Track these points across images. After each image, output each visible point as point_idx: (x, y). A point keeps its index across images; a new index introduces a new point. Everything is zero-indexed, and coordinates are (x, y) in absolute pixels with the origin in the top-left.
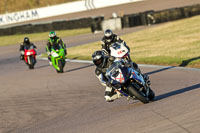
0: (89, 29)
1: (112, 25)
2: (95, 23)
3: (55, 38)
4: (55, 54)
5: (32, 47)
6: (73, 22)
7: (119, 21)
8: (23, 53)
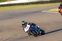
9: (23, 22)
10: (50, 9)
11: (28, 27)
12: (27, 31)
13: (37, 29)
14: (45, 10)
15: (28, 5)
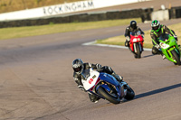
0: (139, 19)
1: (160, 16)
2: (145, 14)
5: (139, 33)
6: (125, 12)
7: (167, 12)
8: (128, 39)
9: (76, 62)
10: (107, 38)
11: (95, 76)
12: (92, 89)
13: (117, 83)
14: (94, 40)
15: (42, 24)
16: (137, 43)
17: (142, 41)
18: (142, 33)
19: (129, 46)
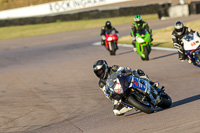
0: (156, 16)
2: (162, 9)
3: (141, 22)
4: (140, 40)
5: (113, 32)
8: (104, 38)
15: (49, 22)
16: (112, 41)
17: (117, 40)
18: (117, 32)
19: (104, 44)
